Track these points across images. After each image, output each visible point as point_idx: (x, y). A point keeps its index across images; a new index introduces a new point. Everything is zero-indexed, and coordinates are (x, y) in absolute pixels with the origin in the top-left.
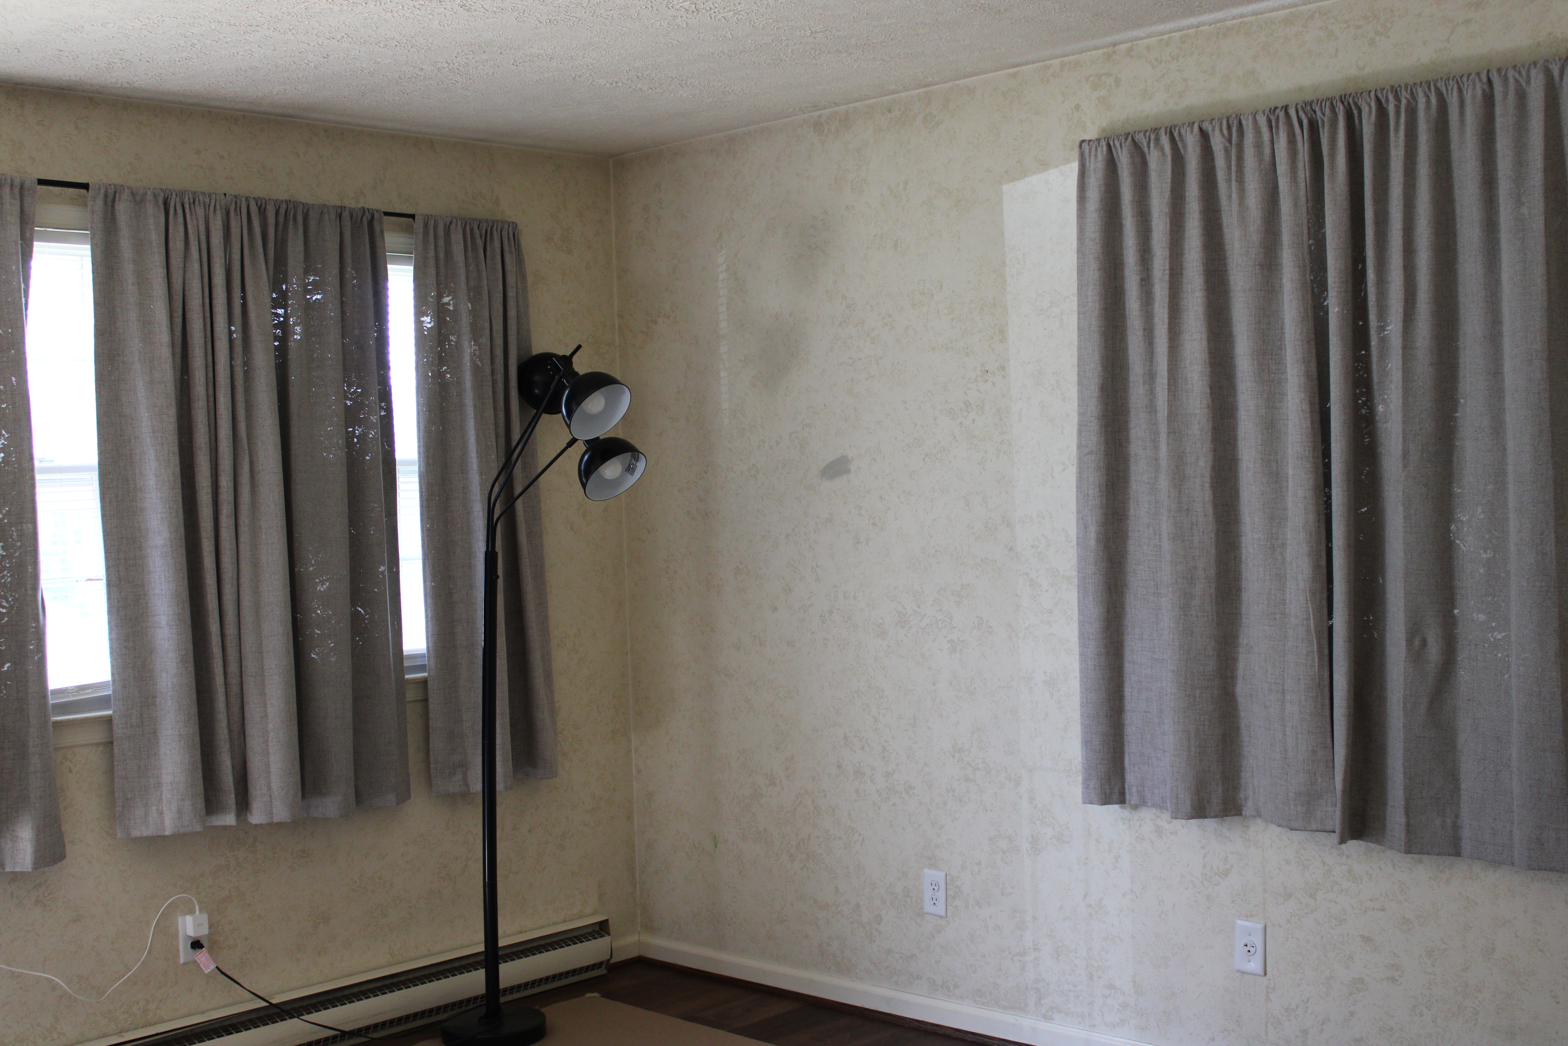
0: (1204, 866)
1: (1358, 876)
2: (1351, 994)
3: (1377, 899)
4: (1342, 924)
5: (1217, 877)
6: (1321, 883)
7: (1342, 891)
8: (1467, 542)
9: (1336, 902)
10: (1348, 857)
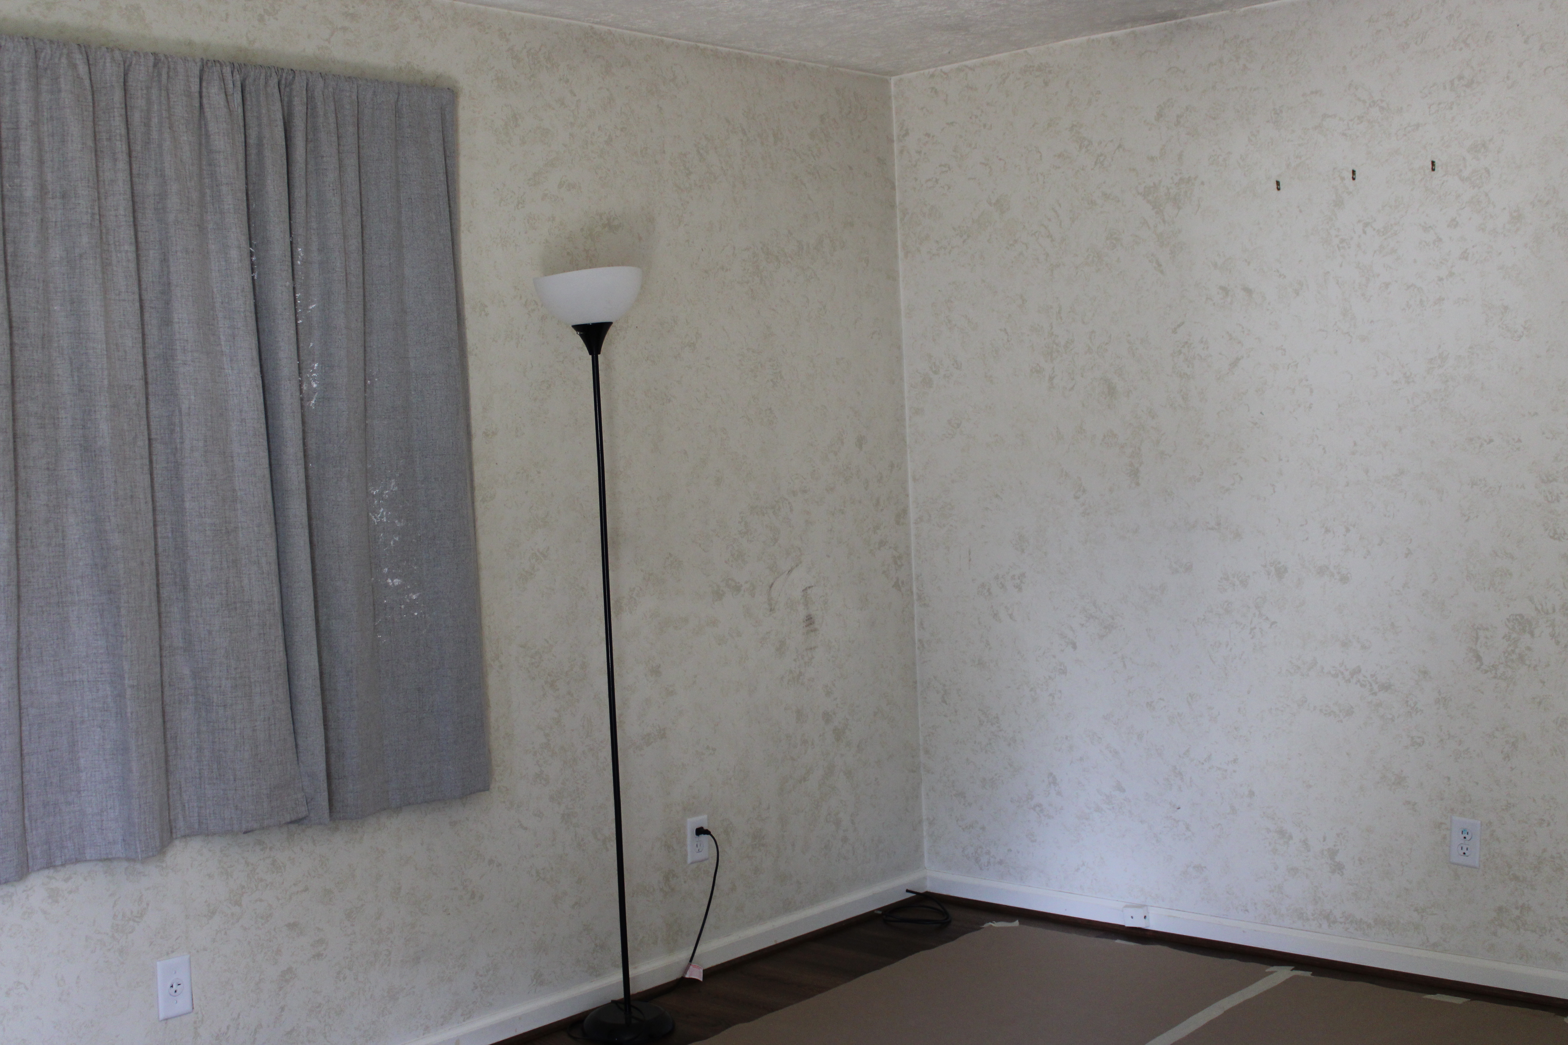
0: (115, 916)
1: (281, 865)
2: (281, 988)
3: (300, 881)
4: (268, 921)
5: (131, 923)
6: (246, 886)
7: (267, 885)
8: (379, 514)
9: (261, 900)
10: (271, 849)
